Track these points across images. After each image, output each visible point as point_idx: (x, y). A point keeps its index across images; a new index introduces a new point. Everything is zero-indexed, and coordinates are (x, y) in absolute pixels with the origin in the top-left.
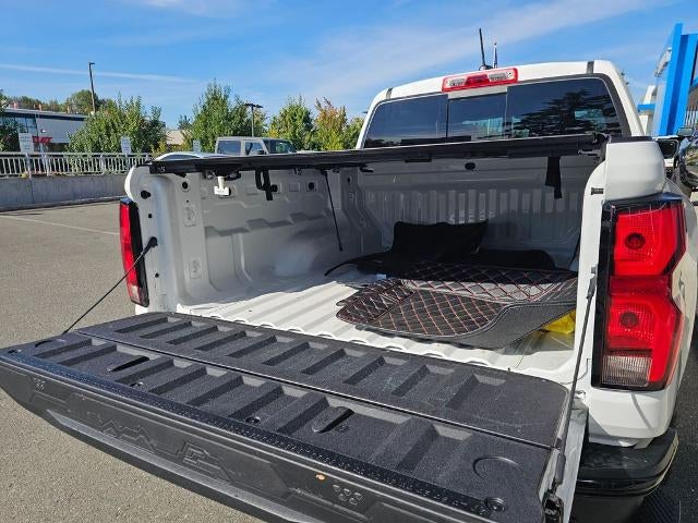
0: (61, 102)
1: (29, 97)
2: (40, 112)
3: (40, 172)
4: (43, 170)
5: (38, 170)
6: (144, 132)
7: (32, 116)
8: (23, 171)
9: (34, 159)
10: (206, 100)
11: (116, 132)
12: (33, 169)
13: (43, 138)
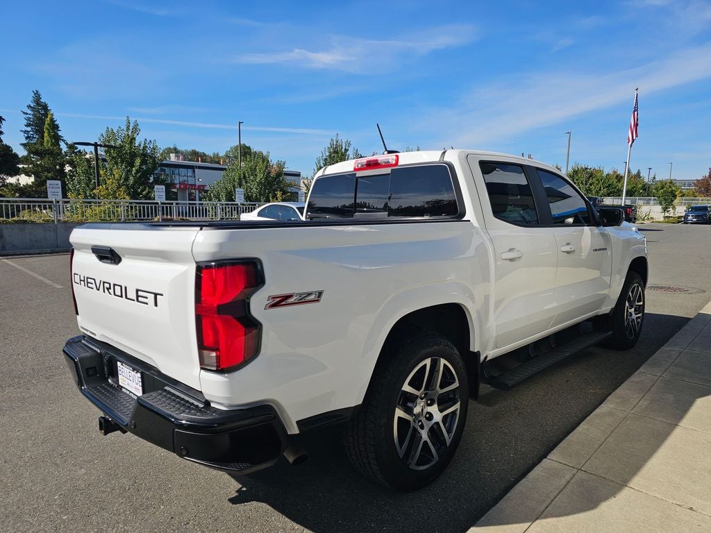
0: (222, 154)
1: (197, 150)
2: (200, 163)
3: (169, 217)
4: (171, 215)
5: (167, 215)
6: (269, 183)
7: (192, 167)
8: (156, 216)
9: (165, 206)
10: (328, 154)
11: (246, 182)
12: (163, 214)
13: (199, 186)
